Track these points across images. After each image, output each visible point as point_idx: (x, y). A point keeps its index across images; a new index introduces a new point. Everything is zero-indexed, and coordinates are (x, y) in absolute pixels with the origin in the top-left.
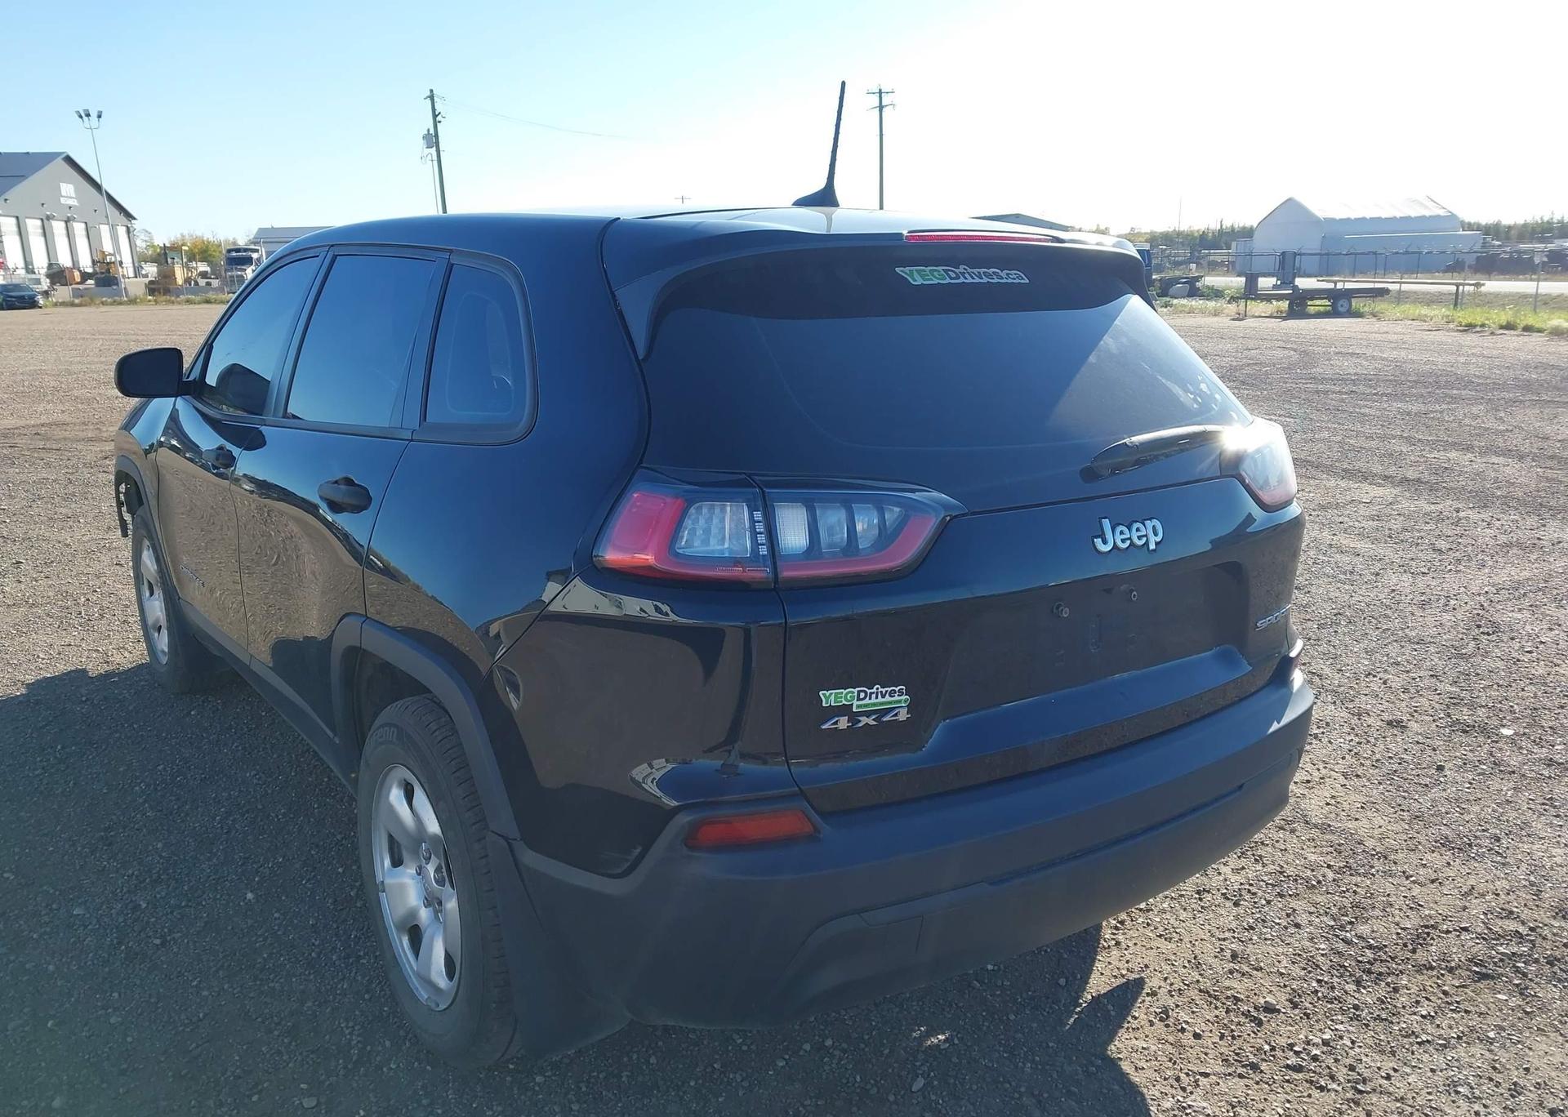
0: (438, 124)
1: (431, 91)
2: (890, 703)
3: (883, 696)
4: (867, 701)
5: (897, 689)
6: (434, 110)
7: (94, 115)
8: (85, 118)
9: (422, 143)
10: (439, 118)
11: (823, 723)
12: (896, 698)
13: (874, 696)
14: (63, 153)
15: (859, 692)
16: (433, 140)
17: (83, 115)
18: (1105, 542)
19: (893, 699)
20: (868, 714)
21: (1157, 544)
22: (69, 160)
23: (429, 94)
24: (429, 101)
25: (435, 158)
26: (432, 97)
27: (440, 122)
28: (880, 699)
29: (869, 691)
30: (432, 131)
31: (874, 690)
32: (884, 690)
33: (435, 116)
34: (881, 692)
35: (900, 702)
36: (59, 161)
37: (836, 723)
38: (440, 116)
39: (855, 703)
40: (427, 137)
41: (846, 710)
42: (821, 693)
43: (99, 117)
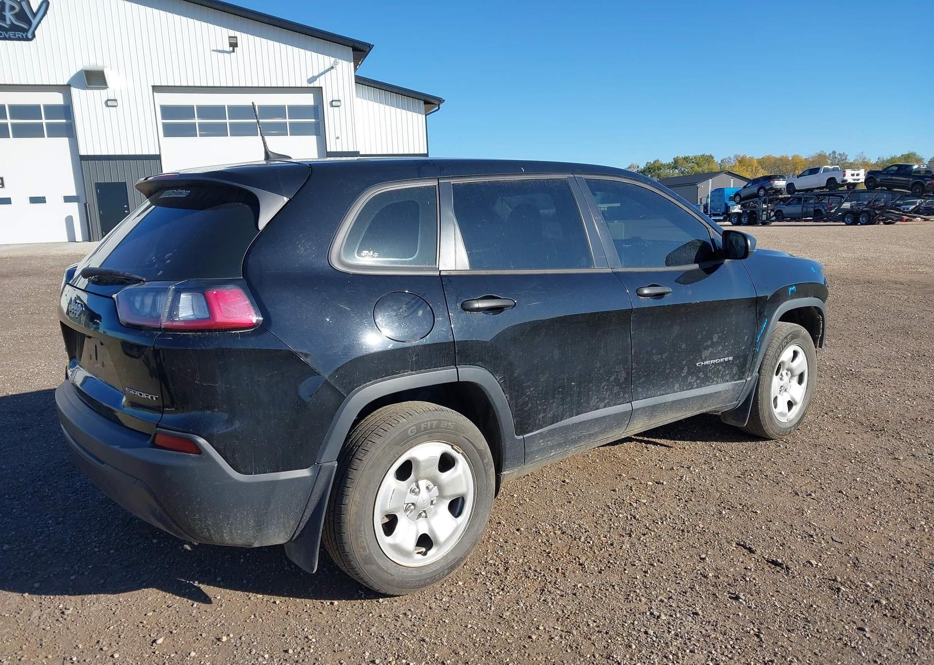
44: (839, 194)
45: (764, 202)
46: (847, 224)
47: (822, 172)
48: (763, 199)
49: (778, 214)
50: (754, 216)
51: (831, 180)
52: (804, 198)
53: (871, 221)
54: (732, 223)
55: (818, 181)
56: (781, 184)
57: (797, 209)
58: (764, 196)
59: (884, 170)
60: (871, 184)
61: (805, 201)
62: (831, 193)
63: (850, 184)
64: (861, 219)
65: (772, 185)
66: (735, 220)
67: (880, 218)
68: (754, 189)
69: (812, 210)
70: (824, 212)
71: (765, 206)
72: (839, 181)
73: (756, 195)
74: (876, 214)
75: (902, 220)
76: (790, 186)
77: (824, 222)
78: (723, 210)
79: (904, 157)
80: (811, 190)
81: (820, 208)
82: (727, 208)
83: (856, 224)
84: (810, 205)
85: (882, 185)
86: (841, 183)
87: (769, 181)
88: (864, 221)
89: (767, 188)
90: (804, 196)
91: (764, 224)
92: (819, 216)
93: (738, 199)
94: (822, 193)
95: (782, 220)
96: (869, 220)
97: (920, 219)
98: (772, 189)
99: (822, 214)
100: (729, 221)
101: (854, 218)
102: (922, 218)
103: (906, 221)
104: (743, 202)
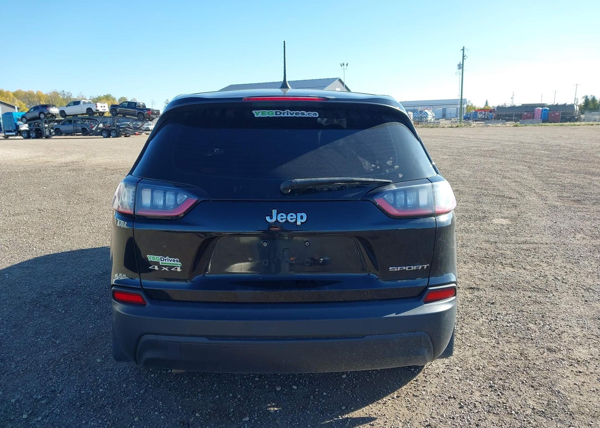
0: (464, 60)
1: (464, 47)
2: (173, 264)
3: (171, 261)
4: (164, 262)
5: (176, 259)
6: (463, 54)
7: (345, 65)
8: (343, 66)
9: (457, 67)
10: (465, 58)
11: (150, 267)
12: (176, 263)
13: (167, 260)
14: (339, 78)
15: (161, 258)
16: (461, 66)
17: (342, 65)
18: (271, 218)
19: (174, 263)
20: (165, 266)
21: (302, 223)
22: (340, 80)
23: (462, 48)
24: (462, 51)
25: (461, 73)
26: (463, 50)
27: (465, 59)
28: (169, 262)
29: (165, 258)
30: (461, 63)
31: (167, 258)
32: (171, 259)
33: (463, 57)
34: (169, 259)
35: (178, 264)
36: (337, 81)
37: (153, 267)
38: (465, 57)
39: (160, 262)
40: (459, 65)
41: (157, 263)
42: (147, 256)
43: (347, 65)
44: (95, 118)
45: (46, 122)
46: (104, 137)
47: (82, 104)
48: (44, 121)
49: (57, 131)
50: (40, 132)
51: (89, 110)
52: (74, 120)
53: (118, 135)
54: (23, 137)
55: (81, 109)
56: (54, 110)
57: (70, 128)
58: (44, 118)
59: (120, 104)
60: (114, 113)
61: (74, 122)
62: (90, 117)
63: (101, 112)
64: (112, 134)
65: (48, 111)
66: (26, 135)
67: (123, 133)
68: (36, 114)
69: (80, 128)
70: (88, 130)
71: (46, 125)
72: (94, 110)
73: (39, 118)
74: (120, 131)
75: (135, 134)
76: (62, 113)
77: (89, 136)
78: (15, 128)
79: (106, 97)
80: (76, 115)
81: (85, 127)
82: (17, 127)
83: (109, 137)
84: (78, 125)
85: (121, 114)
86: (95, 112)
87: (46, 108)
88: (114, 135)
89: (46, 113)
90: (73, 119)
91: (47, 137)
92: (85, 132)
93: (24, 120)
94: (85, 118)
95: (61, 134)
96: (117, 134)
97: (144, 133)
98: (49, 113)
99: (87, 131)
100: (20, 136)
101: (108, 133)
102: (145, 133)
103: (138, 135)
104: (29, 122)
